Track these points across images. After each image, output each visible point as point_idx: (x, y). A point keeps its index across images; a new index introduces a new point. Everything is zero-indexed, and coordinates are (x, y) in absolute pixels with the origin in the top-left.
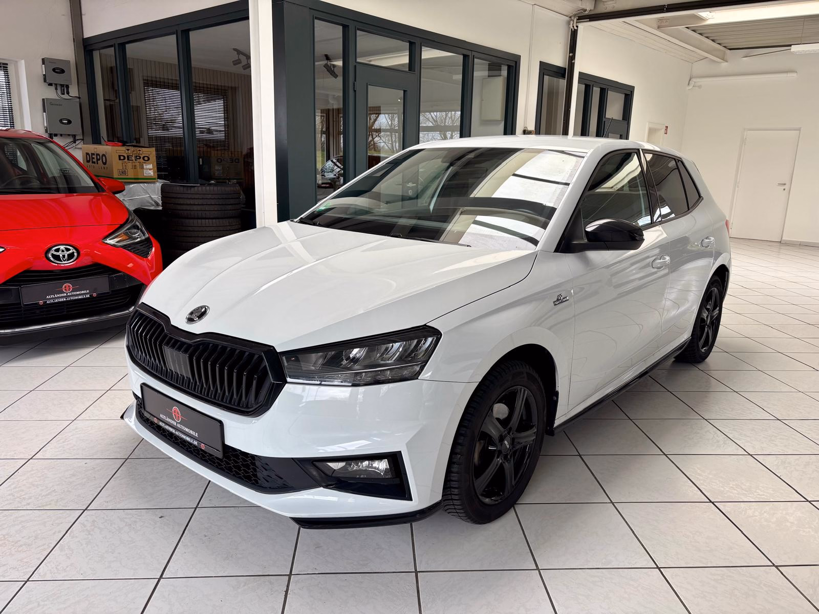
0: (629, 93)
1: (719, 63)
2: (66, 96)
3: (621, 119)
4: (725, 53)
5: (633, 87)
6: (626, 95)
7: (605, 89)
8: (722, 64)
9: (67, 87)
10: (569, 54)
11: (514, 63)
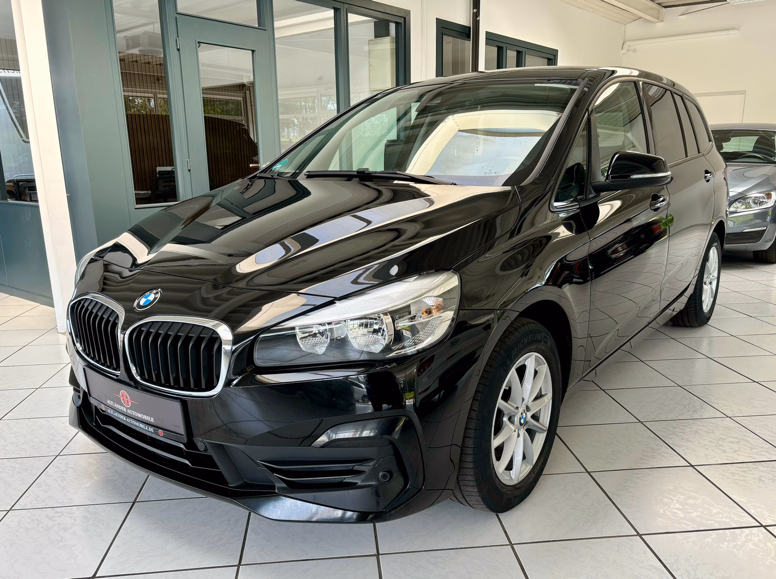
0: (552, 57)
1: (652, 22)
4: (660, 10)
5: (557, 51)
6: (549, 59)
7: (522, 52)
8: (658, 24)
10: (473, 10)
11: (403, 19)
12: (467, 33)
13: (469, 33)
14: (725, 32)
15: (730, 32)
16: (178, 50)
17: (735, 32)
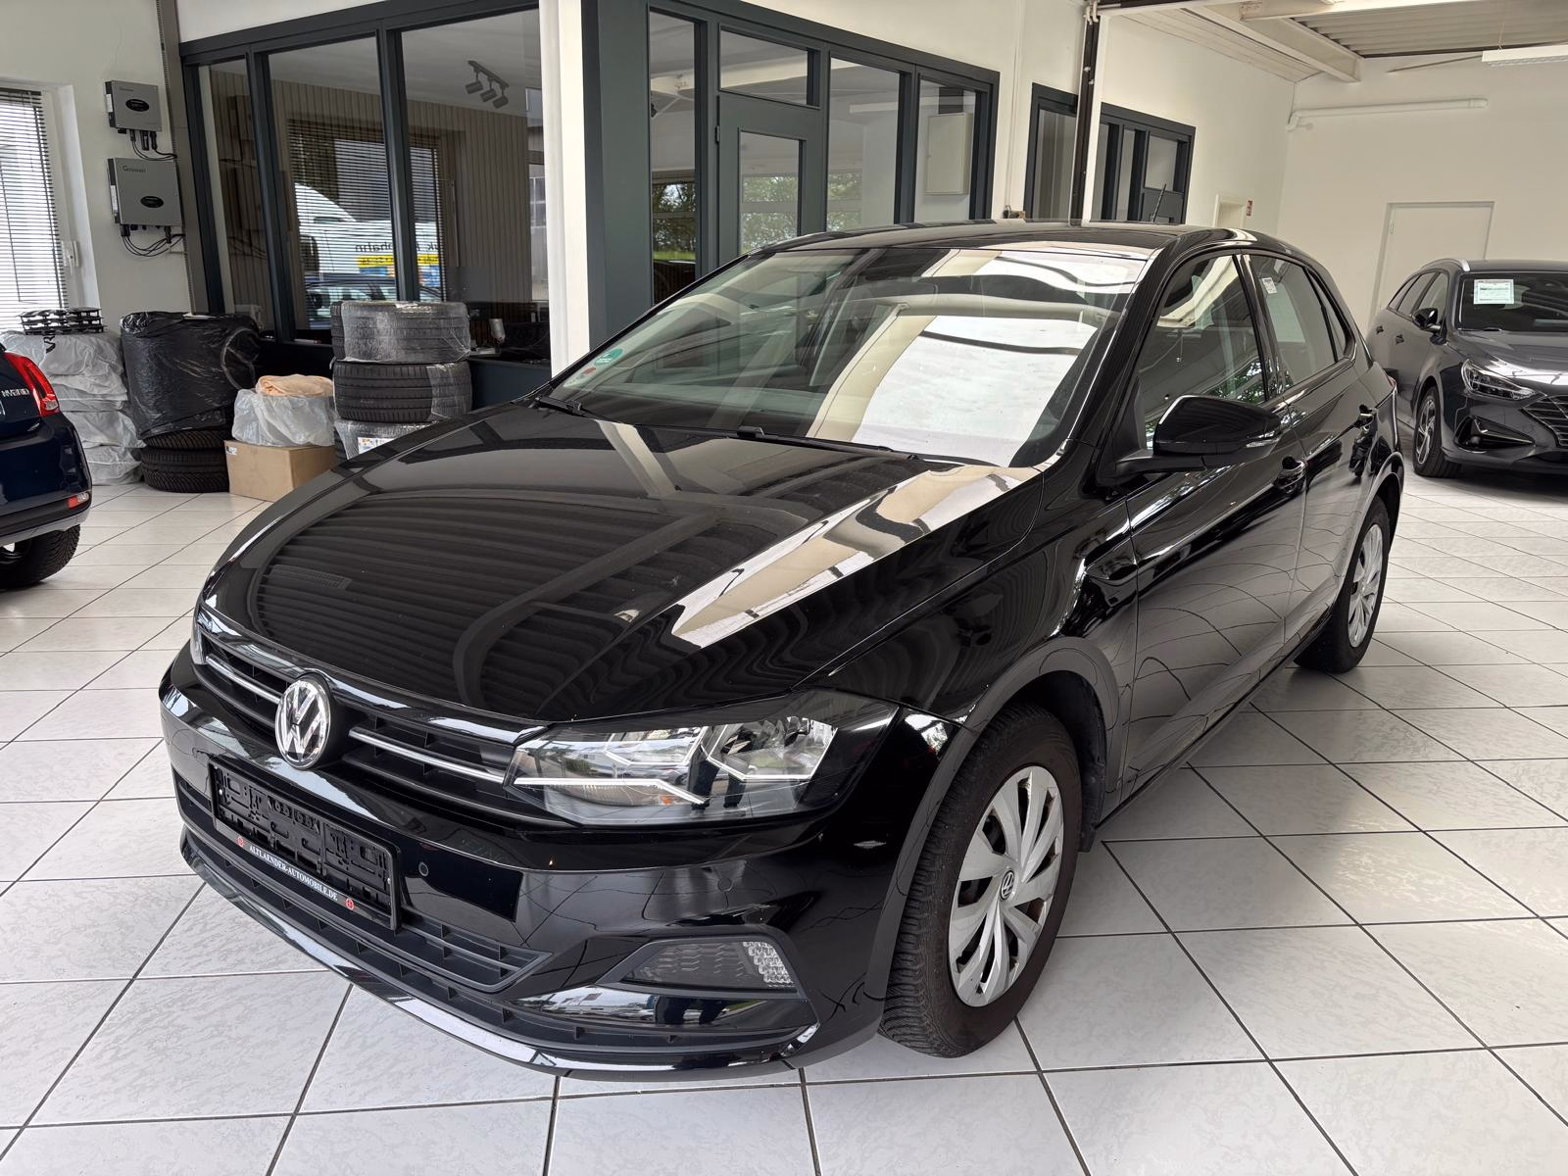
0: (1185, 139)
1: (1344, 81)
2: (154, 155)
3: (1170, 188)
4: (1355, 62)
5: (1195, 128)
6: (1180, 143)
7: (1145, 132)
8: (1351, 84)
9: (153, 135)
10: (1084, 69)
11: (988, 86)
12: (1072, 104)
13: (1075, 105)
14: (1466, 104)
15: (1472, 102)
16: (717, 143)
17: (1483, 103)
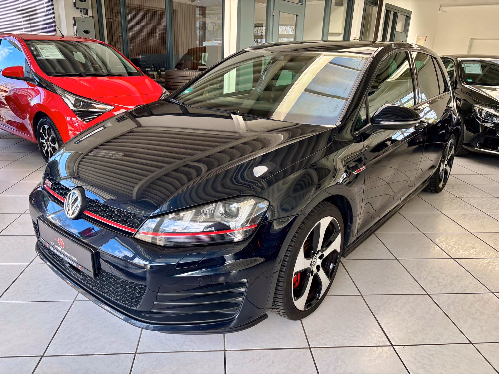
2: (86, 16)
3: (403, 32)
5: (411, 12)
6: (407, 16)
7: (397, 13)
9: (87, 10)
16: (273, 15)
